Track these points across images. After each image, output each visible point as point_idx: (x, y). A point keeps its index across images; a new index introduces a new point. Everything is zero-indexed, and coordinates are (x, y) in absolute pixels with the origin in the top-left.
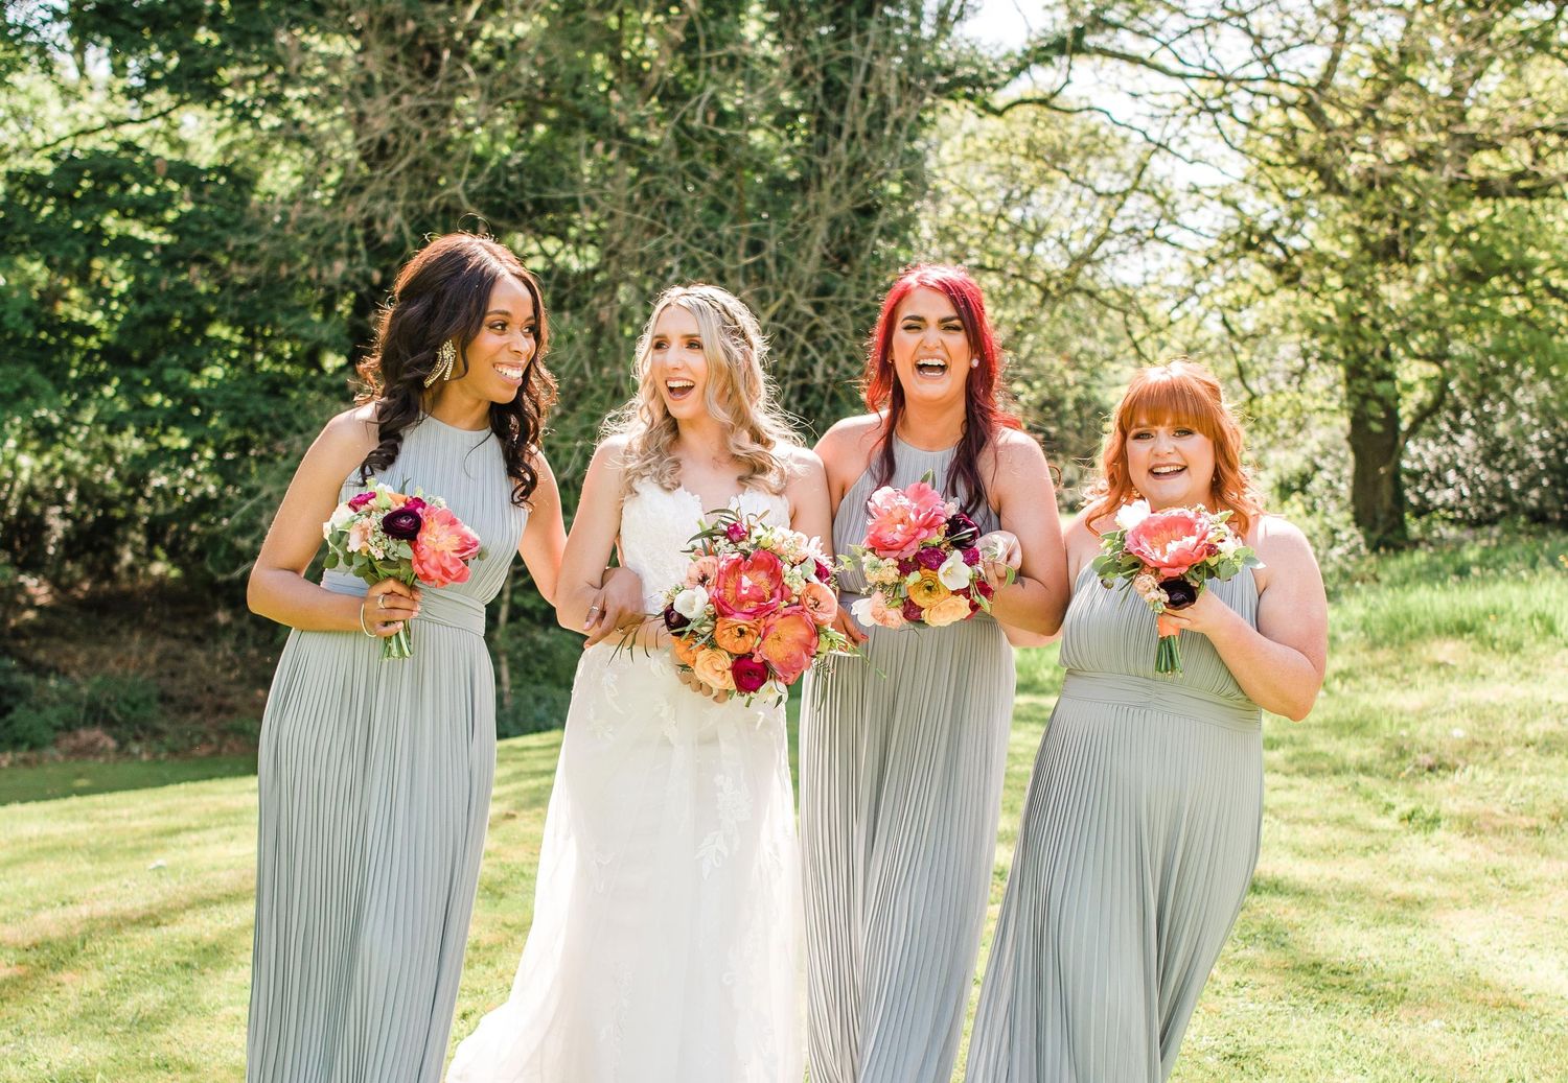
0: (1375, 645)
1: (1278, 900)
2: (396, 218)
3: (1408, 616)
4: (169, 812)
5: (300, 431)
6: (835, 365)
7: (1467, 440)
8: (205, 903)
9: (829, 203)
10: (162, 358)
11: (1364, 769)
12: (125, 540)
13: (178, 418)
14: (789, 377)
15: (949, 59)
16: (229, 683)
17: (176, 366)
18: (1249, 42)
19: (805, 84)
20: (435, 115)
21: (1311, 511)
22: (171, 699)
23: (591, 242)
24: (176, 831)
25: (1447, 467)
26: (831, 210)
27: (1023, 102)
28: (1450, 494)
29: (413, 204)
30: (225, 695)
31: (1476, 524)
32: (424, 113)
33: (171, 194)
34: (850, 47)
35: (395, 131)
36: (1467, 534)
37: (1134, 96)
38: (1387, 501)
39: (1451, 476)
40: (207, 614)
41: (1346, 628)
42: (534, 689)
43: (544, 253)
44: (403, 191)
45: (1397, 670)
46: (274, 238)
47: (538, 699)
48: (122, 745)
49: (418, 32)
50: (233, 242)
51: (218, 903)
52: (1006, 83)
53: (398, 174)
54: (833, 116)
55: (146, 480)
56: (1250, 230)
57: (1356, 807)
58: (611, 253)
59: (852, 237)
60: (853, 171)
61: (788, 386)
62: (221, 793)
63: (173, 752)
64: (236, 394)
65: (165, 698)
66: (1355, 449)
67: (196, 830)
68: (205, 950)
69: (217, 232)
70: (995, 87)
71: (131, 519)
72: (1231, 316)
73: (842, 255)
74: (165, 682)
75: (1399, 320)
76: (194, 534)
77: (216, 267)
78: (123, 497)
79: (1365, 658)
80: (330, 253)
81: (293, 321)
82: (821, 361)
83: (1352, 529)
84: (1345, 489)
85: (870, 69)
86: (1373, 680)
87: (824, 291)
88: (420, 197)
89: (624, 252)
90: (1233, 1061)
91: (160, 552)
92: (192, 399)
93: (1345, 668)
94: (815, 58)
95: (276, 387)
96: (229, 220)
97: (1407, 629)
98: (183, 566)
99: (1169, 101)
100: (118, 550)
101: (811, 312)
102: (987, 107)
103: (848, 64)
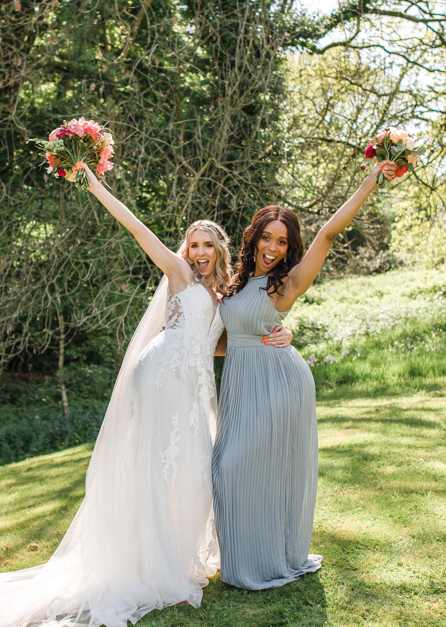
6: (243, 199)
9: (229, 106)
14: (216, 210)
15: (289, 23)
19: (210, 41)
26: (230, 109)
27: (334, 45)
34: (235, 17)
42: (83, 402)
47: (86, 408)
52: (325, 34)
54: (228, 56)
59: (245, 125)
61: (216, 215)
70: (319, 37)
73: (240, 135)
82: (235, 197)
85: (247, 31)
87: (231, 157)
94: (214, 25)
101: (226, 169)
102: (314, 50)
103: (235, 27)
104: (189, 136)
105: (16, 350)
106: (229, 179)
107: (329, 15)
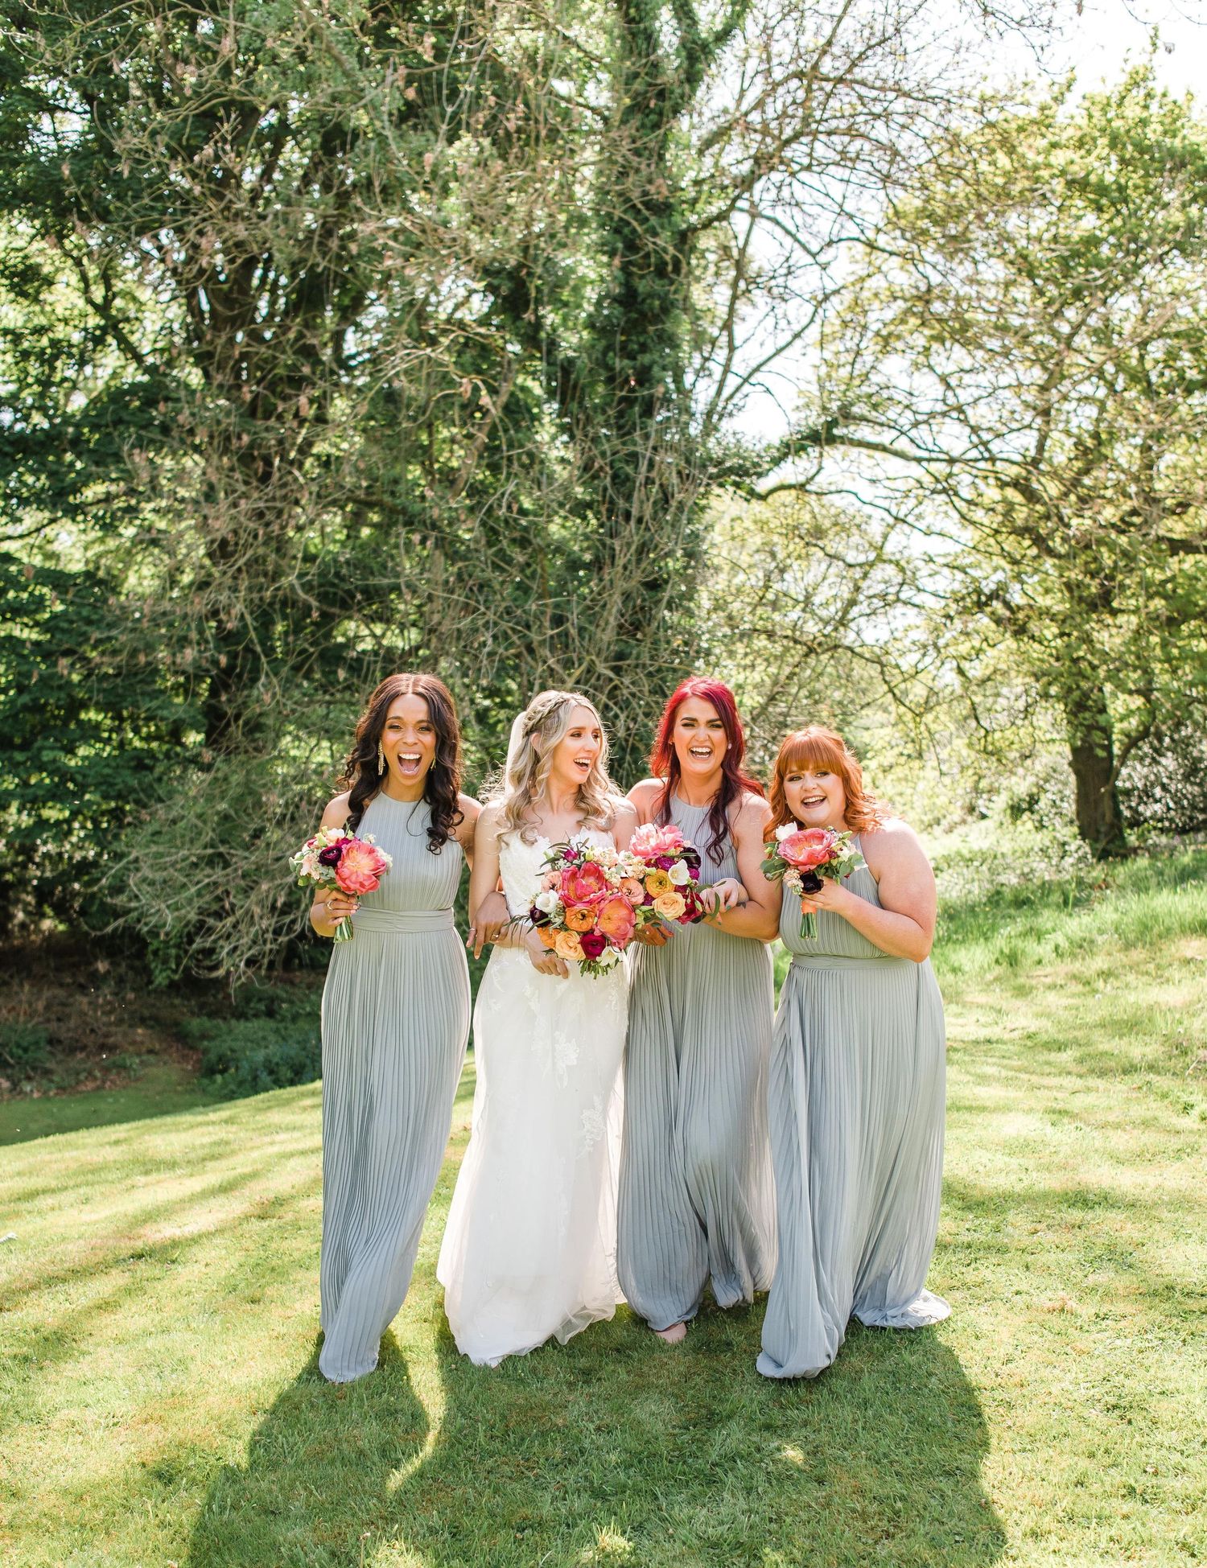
0: (1128, 946)
1: (1112, 1214)
2: (239, 608)
3: (1155, 918)
4: (31, 1172)
5: (160, 800)
6: (635, 720)
7: (1169, 762)
8: (52, 1281)
9: (621, 581)
10: (39, 743)
11: (1151, 1068)
12: (18, 901)
13: (56, 795)
15: (717, 452)
16: (110, 1024)
17: (52, 748)
18: (968, 430)
19: (595, 477)
20: (270, 516)
21: (1041, 827)
22: (59, 1042)
23: (414, 624)
24: (32, 1195)
25: (1153, 785)
26: (622, 585)
27: (782, 487)
28: (1157, 807)
29: (255, 595)
30: (107, 1035)
31: (1183, 831)
32: (261, 515)
33: (42, 597)
34: (635, 444)
35: (235, 532)
36: (1176, 841)
37: (873, 481)
38: (1109, 817)
39: (1158, 792)
40: (90, 963)
41: (1101, 932)
43: (374, 635)
44: (244, 584)
45: (1151, 967)
46: (133, 630)
48: (15, 1085)
49: (252, 446)
50: (96, 635)
51: (64, 1280)
52: (768, 471)
53: (239, 570)
54: (621, 503)
55: (35, 849)
56: (979, 592)
57: (1152, 1107)
58: (432, 631)
59: (642, 608)
60: (642, 550)
62: (85, 1146)
63: (62, 1089)
64: (107, 771)
65: (52, 1041)
66: (1077, 773)
67: (53, 1191)
68: (46, 1339)
69: (85, 628)
70: (760, 475)
71: (22, 882)
72: (966, 665)
73: (635, 624)
74: (54, 1026)
75: (1114, 660)
76: (78, 894)
77: (85, 660)
78: (15, 864)
79: (1121, 957)
80: (183, 641)
81: (154, 704)
82: (622, 717)
83: (1079, 842)
84: (1070, 808)
85: (651, 465)
86: (1131, 978)
87: (621, 656)
88: (260, 590)
89: (443, 629)
90: (1117, 1412)
91: (48, 911)
92: (65, 775)
93: (1105, 967)
94: (603, 454)
95: (141, 763)
96: (95, 617)
97: (1156, 930)
98: (69, 921)
99: (901, 485)
100: (11, 909)
101: (611, 674)
102: (752, 493)
103: (633, 458)
104: (558, 621)
105: (290, 930)
106: (616, 687)
107: (777, 443)
